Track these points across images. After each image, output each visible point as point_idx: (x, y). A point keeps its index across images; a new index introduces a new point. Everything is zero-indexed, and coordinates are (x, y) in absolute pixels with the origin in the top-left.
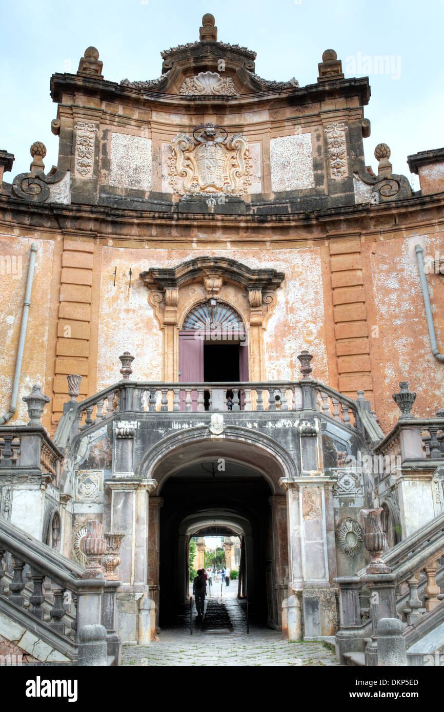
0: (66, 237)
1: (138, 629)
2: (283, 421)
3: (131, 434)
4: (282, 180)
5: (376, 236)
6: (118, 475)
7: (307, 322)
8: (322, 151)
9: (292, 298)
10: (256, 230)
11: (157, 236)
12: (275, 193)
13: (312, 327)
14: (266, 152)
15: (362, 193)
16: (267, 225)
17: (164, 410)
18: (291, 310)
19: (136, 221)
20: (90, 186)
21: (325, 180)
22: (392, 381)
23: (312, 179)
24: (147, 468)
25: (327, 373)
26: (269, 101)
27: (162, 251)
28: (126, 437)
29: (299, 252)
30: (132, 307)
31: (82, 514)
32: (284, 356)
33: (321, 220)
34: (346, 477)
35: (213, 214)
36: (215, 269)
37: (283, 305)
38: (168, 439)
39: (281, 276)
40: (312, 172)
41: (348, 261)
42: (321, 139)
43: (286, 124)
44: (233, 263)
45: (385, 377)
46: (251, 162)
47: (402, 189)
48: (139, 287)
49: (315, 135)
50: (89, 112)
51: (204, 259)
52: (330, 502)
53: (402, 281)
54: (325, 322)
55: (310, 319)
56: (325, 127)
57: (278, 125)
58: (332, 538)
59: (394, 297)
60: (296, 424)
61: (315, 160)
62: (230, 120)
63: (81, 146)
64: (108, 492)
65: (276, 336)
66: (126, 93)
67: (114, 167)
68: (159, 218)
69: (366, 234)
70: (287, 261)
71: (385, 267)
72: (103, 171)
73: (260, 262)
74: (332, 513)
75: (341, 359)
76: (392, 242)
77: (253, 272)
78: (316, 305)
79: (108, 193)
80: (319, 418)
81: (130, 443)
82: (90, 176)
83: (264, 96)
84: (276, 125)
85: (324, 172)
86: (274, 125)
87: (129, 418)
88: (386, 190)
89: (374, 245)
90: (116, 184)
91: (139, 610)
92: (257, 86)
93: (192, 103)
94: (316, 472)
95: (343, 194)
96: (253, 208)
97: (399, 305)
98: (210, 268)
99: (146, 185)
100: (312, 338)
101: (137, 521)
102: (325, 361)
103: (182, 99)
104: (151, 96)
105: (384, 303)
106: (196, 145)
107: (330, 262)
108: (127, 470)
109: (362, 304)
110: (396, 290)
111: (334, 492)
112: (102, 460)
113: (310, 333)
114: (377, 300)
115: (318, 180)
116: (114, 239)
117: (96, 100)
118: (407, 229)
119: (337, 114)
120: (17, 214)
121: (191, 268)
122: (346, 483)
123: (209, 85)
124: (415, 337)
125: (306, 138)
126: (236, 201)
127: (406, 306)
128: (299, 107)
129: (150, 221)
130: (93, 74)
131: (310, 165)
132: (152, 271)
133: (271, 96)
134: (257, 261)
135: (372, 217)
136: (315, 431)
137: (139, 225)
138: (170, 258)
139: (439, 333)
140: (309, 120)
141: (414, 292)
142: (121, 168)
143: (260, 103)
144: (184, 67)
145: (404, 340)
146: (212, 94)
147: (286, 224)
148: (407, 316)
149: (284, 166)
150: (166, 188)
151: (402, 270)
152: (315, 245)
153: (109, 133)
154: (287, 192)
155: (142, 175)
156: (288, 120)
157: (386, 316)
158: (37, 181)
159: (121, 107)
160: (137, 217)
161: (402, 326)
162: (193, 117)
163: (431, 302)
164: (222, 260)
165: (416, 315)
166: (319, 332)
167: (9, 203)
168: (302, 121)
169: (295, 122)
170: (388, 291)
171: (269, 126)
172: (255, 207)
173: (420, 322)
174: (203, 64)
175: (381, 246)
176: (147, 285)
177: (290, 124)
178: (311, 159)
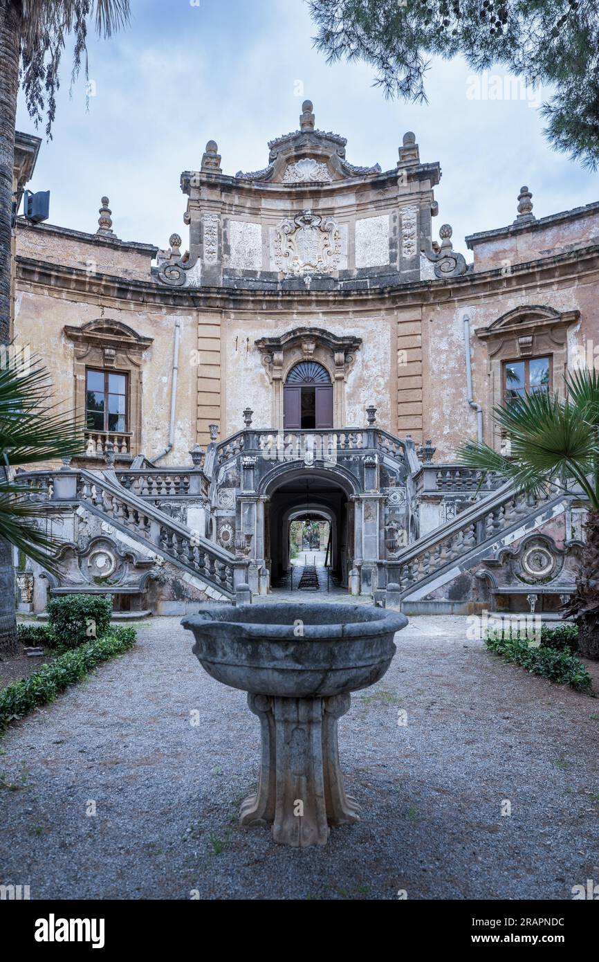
0: (200, 313)
1: (259, 586)
2: (354, 456)
3: (253, 465)
4: (363, 258)
5: (434, 307)
6: (244, 492)
7: (377, 376)
8: (397, 231)
9: (366, 358)
10: (341, 302)
11: (266, 310)
12: (358, 269)
13: (381, 380)
14: (352, 233)
15: (427, 271)
16: (350, 298)
18: (366, 367)
19: (251, 298)
20: (215, 270)
21: (398, 258)
22: (437, 421)
23: (388, 257)
24: (264, 488)
25: (391, 415)
26: (356, 185)
27: (271, 321)
28: (249, 467)
29: (374, 320)
30: (249, 366)
31: (223, 517)
32: (360, 403)
33: (393, 294)
34: (394, 494)
35: (309, 291)
36: (310, 337)
37: (360, 363)
38: (277, 469)
39: (359, 341)
40: (388, 251)
41: (411, 327)
42: (397, 220)
43: (369, 206)
44: (323, 331)
45: (432, 419)
46: (340, 242)
47: (458, 265)
48: (254, 351)
49: (392, 217)
50: (213, 204)
51: (302, 329)
52: (383, 510)
53: (451, 344)
54: (391, 376)
55: (380, 374)
56: (401, 210)
58: (383, 533)
59: (444, 356)
60: (362, 458)
61: (391, 239)
62: (324, 203)
63: (207, 235)
64: (239, 503)
65: (354, 387)
66: (240, 185)
67: (233, 252)
68: (268, 295)
69: (427, 305)
70: (364, 328)
71: (439, 332)
72: (225, 256)
73: (345, 328)
74: (384, 517)
75: (400, 406)
76: (446, 312)
77: (339, 339)
78: (384, 363)
79: (229, 275)
80: (379, 454)
81: (252, 471)
82: (215, 261)
83: (352, 181)
84: (361, 207)
85: (398, 251)
86: (359, 208)
87: (251, 455)
88: (445, 266)
89: (432, 313)
90: (236, 267)
91: (260, 575)
92: (346, 172)
93: (294, 190)
94: (374, 491)
95: (411, 271)
96: (340, 282)
97: (447, 363)
98: (306, 336)
99: (258, 265)
100: (380, 389)
101: (258, 521)
102: (389, 406)
103: (285, 187)
104: (260, 185)
105: (436, 361)
106: (296, 228)
107: (397, 328)
108: (250, 489)
109: (419, 362)
110: (446, 351)
111: (386, 504)
112: (234, 482)
113: (379, 385)
114: (431, 359)
115: (393, 257)
116: (235, 313)
117: (217, 191)
118: (459, 301)
119: (411, 197)
120: (164, 297)
121: (292, 336)
122: (395, 497)
123: (307, 171)
124: (456, 389)
125: (385, 219)
126: (327, 278)
127: (452, 364)
128: (381, 190)
129: (261, 298)
130: (214, 167)
131: (387, 244)
132: (264, 339)
133: (358, 182)
134: (342, 328)
135: (433, 291)
136: (375, 464)
137: (253, 301)
138: (277, 328)
139: (475, 385)
140: (388, 203)
141: (459, 353)
142: (238, 252)
143: (348, 188)
144: (287, 156)
145: (448, 391)
146: (309, 181)
147: (365, 297)
148: (452, 372)
149: (366, 245)
150: (273, 268)
151: (452, 335)
152: (387, 315)
153: (228, 222)
154: (367, 269)
155: (255, 257)
156: (371, 203)
157: (436, 372)
158: (176, 268)
159: (236, 197)
160: (252, 296)
161: (447, 380)
162: (294, 202)
163: (472, 361)
164: (316, 329)
165: (459, 372)
166: (385, 384)
167: (158, 289)
168: (383, 204)
169: (377, 205)
170: (439, 352)
171: (355, 208)
172: (342, 283)
173: (461, 377)
174: (303, 152)
175: (438, 315)
176: (260, 349)
177: (372, 206)
178: (388, 238)
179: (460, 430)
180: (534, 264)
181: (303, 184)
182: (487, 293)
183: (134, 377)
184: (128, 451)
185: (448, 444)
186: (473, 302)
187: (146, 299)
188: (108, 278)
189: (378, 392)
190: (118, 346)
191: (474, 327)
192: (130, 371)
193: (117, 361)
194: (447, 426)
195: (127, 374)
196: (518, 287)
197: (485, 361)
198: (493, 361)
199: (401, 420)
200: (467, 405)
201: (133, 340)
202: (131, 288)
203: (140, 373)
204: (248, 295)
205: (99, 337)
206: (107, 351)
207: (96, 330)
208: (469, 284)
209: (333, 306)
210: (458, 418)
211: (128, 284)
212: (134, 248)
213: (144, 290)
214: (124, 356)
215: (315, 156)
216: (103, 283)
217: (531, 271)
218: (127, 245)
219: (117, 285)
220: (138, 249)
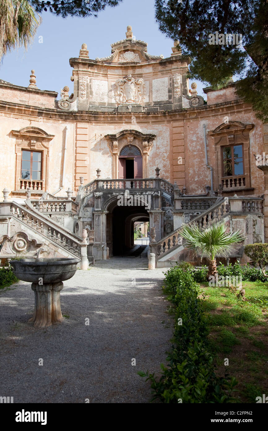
0: (78, 123)
1: (103, 255)
2: (149, 192)
3: (100, 197)
4: (156, 97)
5: (189, 120)
6: (96, 210)
7: (164, 153)
8: (172, 85)
9: (158, 144)
10: (146, 118)
11: (110, 121)
12: (154, 102)
13: (165, 154)
14: (151, 85)
15: (185, 104)
16: (150, 116)
17: (111, 188)
18: (158, 148)
19: (103, 116)
20: (86, 102)
21: (172, 97)
22: (192, 174)
23: (167, 97)
24: (105, 207)
25: (170, 171)
26: (152, 64)
27: (112, 126)
28: (99, 197)
29: (162, 126)
30: (102, 148)
31: (85, 221)
32: (155, 165)
33: (170, 114)
34: (169, 210)
35: (130, 112)
36: (130, 134)
37: (155, 146)
38: (111, 198)
39: (154, 136)
40: (168, 94)
41: (179, 130)
42: (172, 80)
43: (159, 73)
44: (136, 132)
45: (189, 173)
46: (145, 89)
47: (200, 101)
48: (104, 140)
49: (169, 78)
50: (84, 73)
51: (127, 131)
52: (163, 218)
53: (198, 138)
54: (170, 153)
55: (165, 151)
56: (173, 75)
57: (156, 74)
58: (163, 229)
59: (194, 144)
60: (153, 193)
61: (169, 89)
62: (138, 71)
63: (82, 87)
64: (93, 214)
65: (152, 158)
66: (98, 64)
67: (94, 94)
68: (111, 114)
69: (186, 119)
70: (157, 129)
71: (192, 132)
72: (90, 96)
73: (148, 130)
74: (163, 222)
75: (174, 167)
76: (195, 122)
77: (144, 135)
78: (167, 146)
79: (92, 105)
80: (160, 191)
81: (100, 199)
82: (85, 98)
83: (150, 62)
84: (155, 74)
85: (172, 94)
86: (154, 74)
87: (99, 192)
88: (194, 102)
89: (189, 123)
90: (95, 101)
91: (103, 250)
92: (147, 58)
93: (123, 66)
94: (158, 209)
95: (178, 103)
96: (145, 108)
97: (196, 147)
98: (129, 133)
99: (106, 100)
100: (165, 159)
101: (102, 224)
102: (169, 167)
103: (119, 64)
104: (107, 64)
105: (191, 146)
106: (124, 83)
107: (172, 130)
108: (99, 208)
109: (183, 146)
110: (195, 141)
111: (164, 215)
112: (91, 204)
113: (164, 157)
114: (188, 145)
115: (170, 97)
116: (95, 123)
117: (87, 66)
118: (201, 118)
119: (177, 70)
120: (60, 116)
121: (122, 133)
122: (169, 212)
123: (130, 57)
124: (201, 159)
125: (166, 79)
126: (139, 107)
127: (198, 147)
128: (164, 66)
129: (107, 116)
130: (85, 55)
131: (167, 91)
132: (108, 135)
133: (153, 62)
134: (146, 130)
135: (188, 113)
136: (158, 196)
137: (103, 117)
138: (114, 129)
139: (209, 157)
140: (167, 72)
141: (201, 142)
142: (97, 94)
143: (149, 65)
144: (120, 50)
145: (197, 160)
146: (131, 62)
147: (157, 115)
148: (198, 151)
149: (157, 91)
150: (113, 101)
151: (198, 133)
152: (168, 123)
153: (92, 80)
154: (158, 102)
155: (104, 96)
156: (159, 72)
157: (191, 151)
158: (66, 102)
159: (96, 69)
160: (103, 115)
161: (196, 155)
162: (124, 71)
163: (207, 146)
164: (133, 130)
165: (202, 151)
166: (167, 156)
167: (57, 112)
168: (165, 72)
169: (162, 73)
170: (192, 141)
171: (152, 74)
172: (146, 108)
173: (203, 153)
174: (127, 49)
175: (191, 124)
176: (107, 139)
177: (160, 73)
178: (167, 88)
179: (203, 179)
180: (233, 102)
181: (127, 63)
182: (213, 115)
183: (45, 153)
184: (42, 189)
185: (197, 185)
186: (207, 118)
187: (51, 117)
188: (33, 108)
189: (164, 160)
190: (37, 139)
191: (208, 130)
192: (43, 150)
193: (37, 146)
194: (197, 177)
195: (42, 152)
196: (227, 112)
197: (213, 146)
198: (217, 146)
199: (175, 174)
200: (206, 167)
201: (45, 136)
202: (44, 112)
203: (48, 152)
204: (101, 114)
205: (28, 135)
206: (32, 141)
207: (27, 132)
208: (205, 110)
209: (142, 119)
210: (201, 173)
211: (43, 110)
212: (46, 93)
213: (51, 113)
214: (40, 143)
215: (134, 51)
216: (31, 110)
217: (232, 105)
218: (43, 92)
219: (37, 111)
220: (48, 93)
